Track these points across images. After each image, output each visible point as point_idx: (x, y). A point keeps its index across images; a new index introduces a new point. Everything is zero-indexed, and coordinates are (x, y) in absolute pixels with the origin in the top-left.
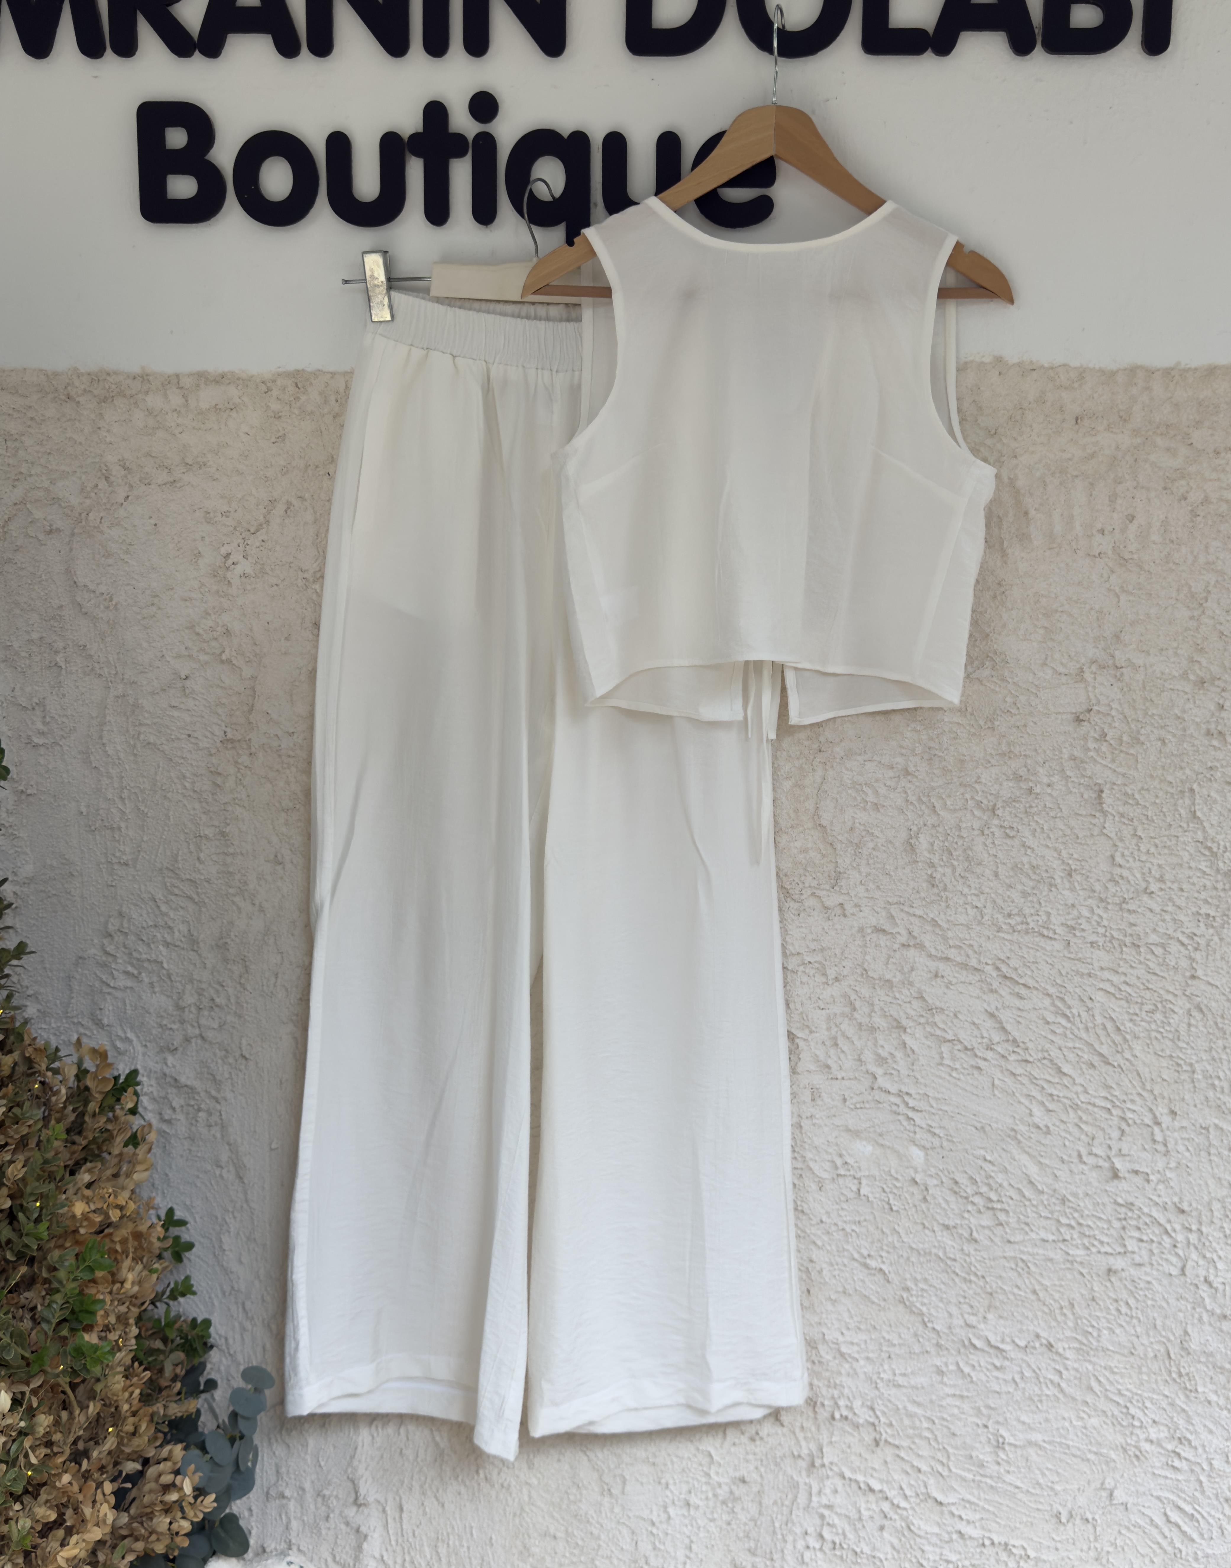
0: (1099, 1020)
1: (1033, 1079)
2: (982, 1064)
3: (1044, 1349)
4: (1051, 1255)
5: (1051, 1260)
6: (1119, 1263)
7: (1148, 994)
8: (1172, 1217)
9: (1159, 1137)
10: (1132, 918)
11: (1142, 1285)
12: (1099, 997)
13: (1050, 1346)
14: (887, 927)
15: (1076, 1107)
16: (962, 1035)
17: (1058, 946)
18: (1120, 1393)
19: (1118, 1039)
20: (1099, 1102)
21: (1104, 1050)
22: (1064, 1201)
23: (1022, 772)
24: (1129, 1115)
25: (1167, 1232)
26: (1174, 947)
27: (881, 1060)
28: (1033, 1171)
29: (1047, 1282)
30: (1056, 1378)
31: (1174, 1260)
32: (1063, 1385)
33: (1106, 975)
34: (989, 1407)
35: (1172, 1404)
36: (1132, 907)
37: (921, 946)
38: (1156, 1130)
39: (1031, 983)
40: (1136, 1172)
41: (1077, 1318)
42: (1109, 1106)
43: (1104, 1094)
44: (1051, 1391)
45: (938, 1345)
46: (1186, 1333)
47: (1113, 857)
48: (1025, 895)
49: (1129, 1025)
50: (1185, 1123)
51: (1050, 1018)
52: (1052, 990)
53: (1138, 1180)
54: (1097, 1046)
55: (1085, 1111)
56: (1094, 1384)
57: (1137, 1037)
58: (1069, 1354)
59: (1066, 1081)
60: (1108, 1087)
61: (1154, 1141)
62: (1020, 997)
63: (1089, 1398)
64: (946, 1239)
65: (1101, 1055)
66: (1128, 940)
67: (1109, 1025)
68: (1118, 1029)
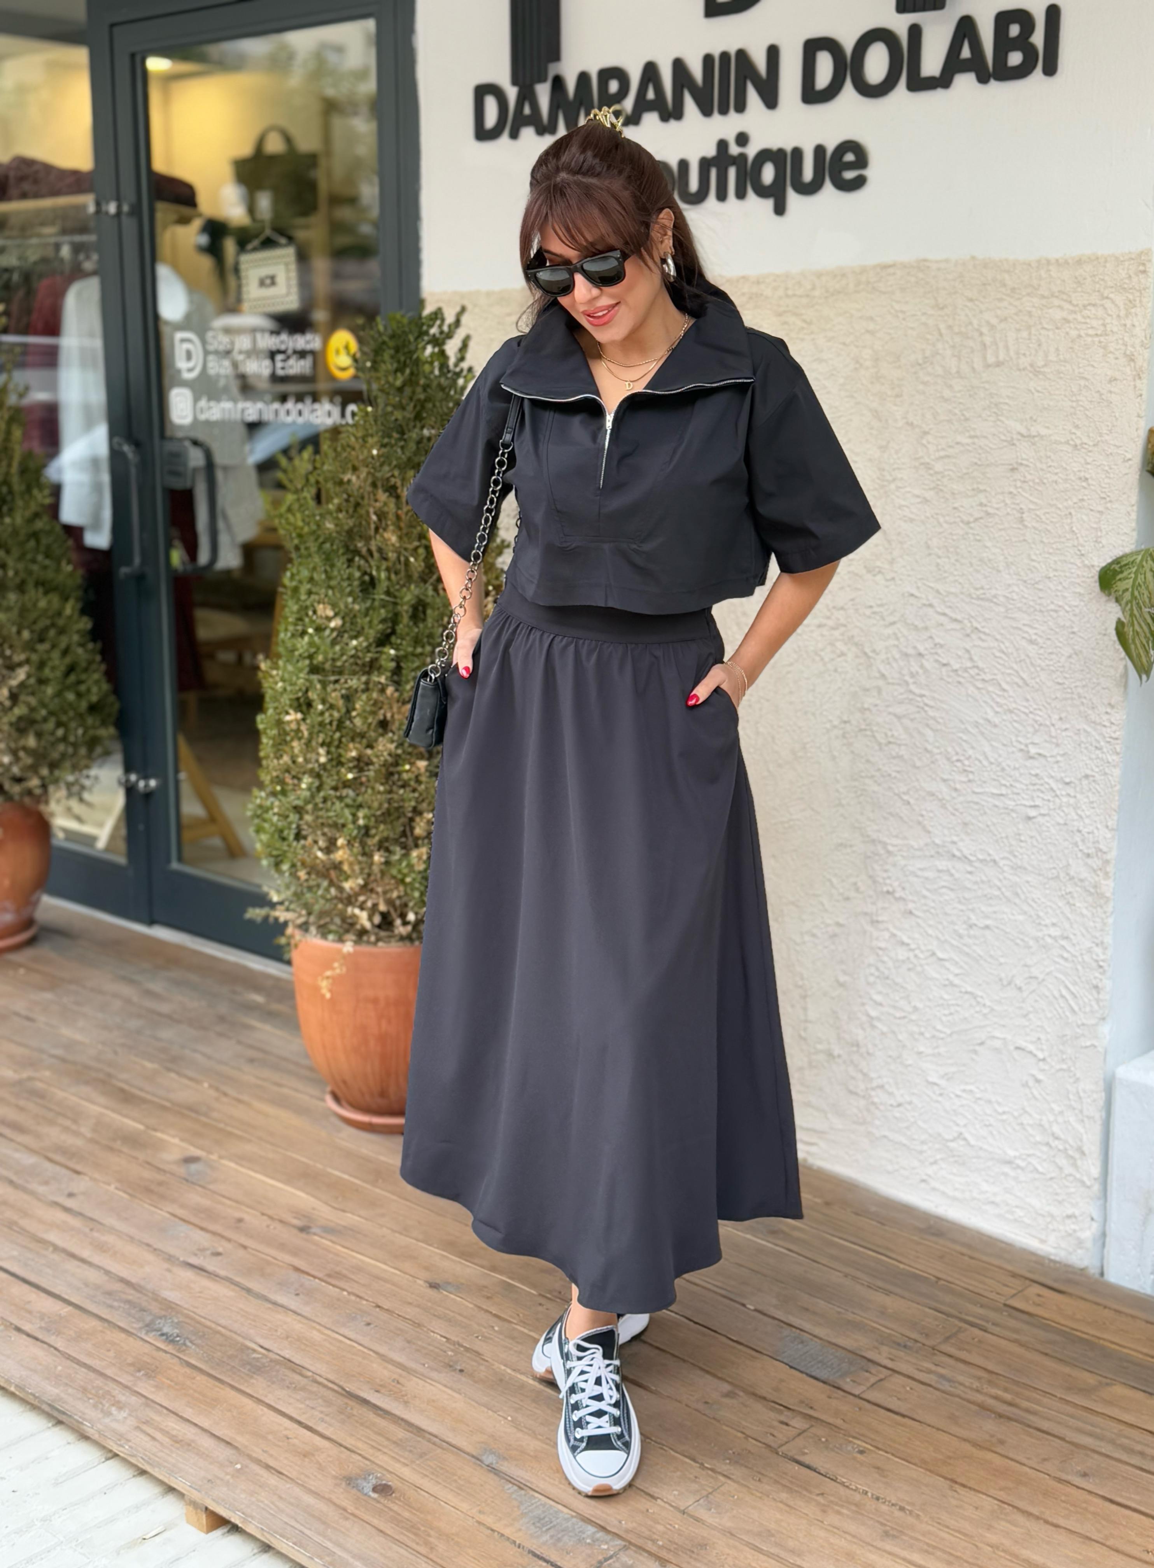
0: (1023, 657)
1: (988, 692)
2: (961, 680)
3: (992, 864)
4: (997, 803)
5: (996, 806)
6: (1032, 813)
7: (1049, 643)
8: (1060, 786)
9: (1053, 734)
10: (1041, 595)
11: (1045, 829)
12: (1024, 643)
13: (994, 861)
14: (917, 594)
15: (1011, 712)
16: (952, 662)
17: (1002, 609)
18: (1033, 900)
19: (1032, 669)
20: (1023, 709)
21: (1025, 676)
22: (1003, 770)
23: (984, 501)
24: (1038, 718)
25: (1057, 796)
26: (1062, 613)
27: (912, 675)
28: (987, 749)
29: (995, 820)
30: (998, 884)
31: (1062, 814)
32: (1003, 889)
33: (1026, 629)
34: (965, 898)
35: (1062, 913)
36: (1040, 587)
37: (931, 605)
38: (1052, 729)
39: (987, 630)
40: (1040, 755)
41: (1011, 845)
42: (1027, 711)
43: (1025, 704)
44: (997, 893)
45: (938, 853)
46: (1069, 865)
47: (1029, 555)
48: (986, 577)
49: (1039, 662)
50: (1068, 726)
51: (998, 654)
52: (998, 637)
53: (1042, 760)
54: (1022, 674)
55: (1017, 715)
56: (1019, 891)
57: (1042, 669)
58: (1006, 868)
59: (1006, 694)
60: (1027, 700)
61: (1051, 736)
62: (980, 639)
63: (1017, 901)
64: (944, 788)
65: (1022, 679)
66: (1038, 607)
67: (1028, 661)
68: (1032, 664)
